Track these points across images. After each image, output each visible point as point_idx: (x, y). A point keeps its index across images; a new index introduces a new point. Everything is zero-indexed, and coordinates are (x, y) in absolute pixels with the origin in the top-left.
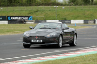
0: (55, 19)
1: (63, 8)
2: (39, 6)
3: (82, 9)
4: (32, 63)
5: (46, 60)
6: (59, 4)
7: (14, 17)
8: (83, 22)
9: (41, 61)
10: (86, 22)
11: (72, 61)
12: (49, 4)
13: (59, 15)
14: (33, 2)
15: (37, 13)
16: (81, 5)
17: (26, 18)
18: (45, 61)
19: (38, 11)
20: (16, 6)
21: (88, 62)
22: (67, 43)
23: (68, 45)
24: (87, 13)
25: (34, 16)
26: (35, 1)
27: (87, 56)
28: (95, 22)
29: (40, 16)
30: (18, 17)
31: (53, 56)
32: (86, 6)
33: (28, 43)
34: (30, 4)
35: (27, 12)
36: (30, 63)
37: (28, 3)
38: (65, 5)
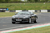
0: (20, 10)
1: (24, 4)
2: (12, 3)
3: (34, 5)
5: (16, 31)
6: (22, 2)
8: (34, 11)
9: (13, 31)
10: (36, 11)
11: (29, 31)
12: (17, 2)
13: (22, 7)
14: (9, 1)
15: (11, 7)
16: (33, 2)
17: (5, 9)
19: (11, 6)
21: (37, 32)
22: (33, 21)
23: (33, 22)
24: (37, 6)
25: (9, 8)
26: (10, 0)
27: (37, 29)
28: (40, 11)
29: (12, 8)
30: (1, 9)
31: (19, 29)
32: (36, 3)
33: (14, 21)
34: (7, 2)
35: (6, 6)
36: (7, 32)
37: (6, 2)
38: (25, 2)
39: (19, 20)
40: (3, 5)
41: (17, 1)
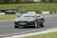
1: (37, 4)
3: (48, 5)
4: (20, 37)
6: (35, 2)
7: (9, 10)
8: (49, 13)
10: (51, 13)
12: (29, 3)
13: (35, 9)
16: (48, 3)
17: (16, 11)
18: (28, 36)
19: (22, 7)
20: (10, 4)
27: (52, 33)
30: (11, 10)
31: (32, 33)
34: (18, 2)
35: (16, 7)
37: (16, 2)
38: (38, 3)
39: (23, 24)
40: (13, 6)
41: (29, 1)
